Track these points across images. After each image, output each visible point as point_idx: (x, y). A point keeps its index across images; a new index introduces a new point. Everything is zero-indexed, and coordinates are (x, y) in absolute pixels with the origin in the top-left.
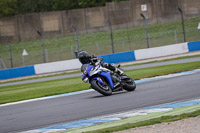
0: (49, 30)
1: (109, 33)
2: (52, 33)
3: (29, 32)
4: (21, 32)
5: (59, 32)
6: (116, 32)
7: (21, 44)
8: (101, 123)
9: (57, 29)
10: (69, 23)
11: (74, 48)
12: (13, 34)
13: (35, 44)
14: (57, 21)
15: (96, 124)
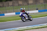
0: (30, 3)
1: (44, 5)
2: (31, 4)
3: (25, 4)
4: (24, 4)
5: (33, 4)
6: (46, 4)
7: (23, 6)
8: (42, 26)
9: (32, 3)
10: (35, 2)
11: (36, 8)
12: (22, 4)
13: (27, 6)
14: (32, 1)
15: (40, 26)
